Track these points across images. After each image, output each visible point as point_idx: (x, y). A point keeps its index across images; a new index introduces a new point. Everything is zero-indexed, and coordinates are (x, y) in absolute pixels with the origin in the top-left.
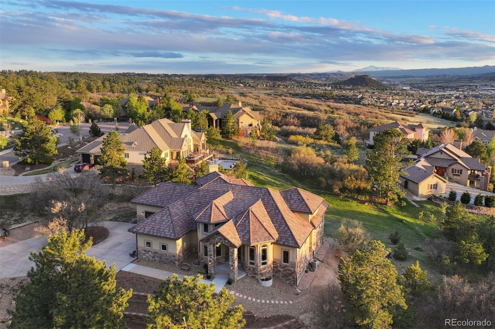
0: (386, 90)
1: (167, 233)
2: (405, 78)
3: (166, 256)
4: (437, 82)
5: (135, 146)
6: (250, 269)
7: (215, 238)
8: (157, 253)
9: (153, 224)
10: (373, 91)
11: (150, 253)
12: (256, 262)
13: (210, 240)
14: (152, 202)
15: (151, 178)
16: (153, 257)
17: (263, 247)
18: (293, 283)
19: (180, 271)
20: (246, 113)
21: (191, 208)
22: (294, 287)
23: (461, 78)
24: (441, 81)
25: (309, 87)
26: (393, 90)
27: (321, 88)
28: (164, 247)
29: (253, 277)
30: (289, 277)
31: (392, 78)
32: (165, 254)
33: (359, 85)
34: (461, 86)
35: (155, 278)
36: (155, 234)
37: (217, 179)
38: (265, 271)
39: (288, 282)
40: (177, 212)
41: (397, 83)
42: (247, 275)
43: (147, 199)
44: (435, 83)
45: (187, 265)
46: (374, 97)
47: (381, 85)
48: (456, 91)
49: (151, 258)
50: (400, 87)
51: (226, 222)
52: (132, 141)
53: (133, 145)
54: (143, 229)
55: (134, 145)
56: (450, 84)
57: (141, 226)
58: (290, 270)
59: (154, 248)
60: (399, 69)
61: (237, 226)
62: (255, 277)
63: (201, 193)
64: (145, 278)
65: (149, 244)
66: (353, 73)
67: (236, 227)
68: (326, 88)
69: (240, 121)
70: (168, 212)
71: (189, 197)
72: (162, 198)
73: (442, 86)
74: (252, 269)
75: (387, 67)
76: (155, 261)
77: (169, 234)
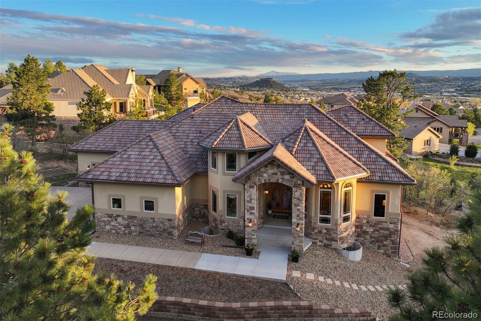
0: (289, 91)
1: (157, 176)
2: (303, 81)
3: (154, 222)
4: (331, 84)
5: (62, 94)
6: (320, 232)
7: (262, 172)
8: (136, 217)
9: (125, 163)
10: (278, 92)
11: (120, 220)
12: (333, 216)
13: (252, 178)
14: (104, 147)
15: (92, 128)
16: (128, 226)
17: (346, 187)
18: (392, 252)
19: (186, 247)
20: (190, 77)
21: (186, 140)
22: (395, 259)
23: (352, 81)
24: (335, 84)
25: (219, 89)
26: (295, 91)
27: (231, 89)
28: (149, 205)
29: (326, 246)
30: (385, 243)
31: (292, 81)
32: (152, 219)
33: (265, 87)
34: (352, 87)
35: (142, 263)
36: (133, 179)
37: (219, 99)
38: (348, 232)
39: (382, 251)
40: (166, 144)
41: (297, 86)
42: (313, 243)
43: (97, 144)
44: (330, 85)
45: (197, 235)
46: (282, 95)
47: (284, 87)
48: (348, 92)
49: (123, 229)
50: (300, 88)
51: (270, 148)
52: (58, 88)
53: (59, 92)
54: (106, 174)
55: (62, 92)
56: (343, 86)
57: (103, 170)
58: (388, 229)
59: (127, 209)
60: (297, 74)
61: (294, 153)
62: (331, 245)
63: (198, 120)
64: (120, 264)
65: (117, 202)
66: (257, 77)
67: (293, 155)
68: (235, 89)
69: (184, 87)
70: (150, 143)
71: (177, 126)
72: (122, 140)
73: (337, 88)
74: (325, 231)
75: (287, 72)
76: (130, 233)
77: (161, 176)
